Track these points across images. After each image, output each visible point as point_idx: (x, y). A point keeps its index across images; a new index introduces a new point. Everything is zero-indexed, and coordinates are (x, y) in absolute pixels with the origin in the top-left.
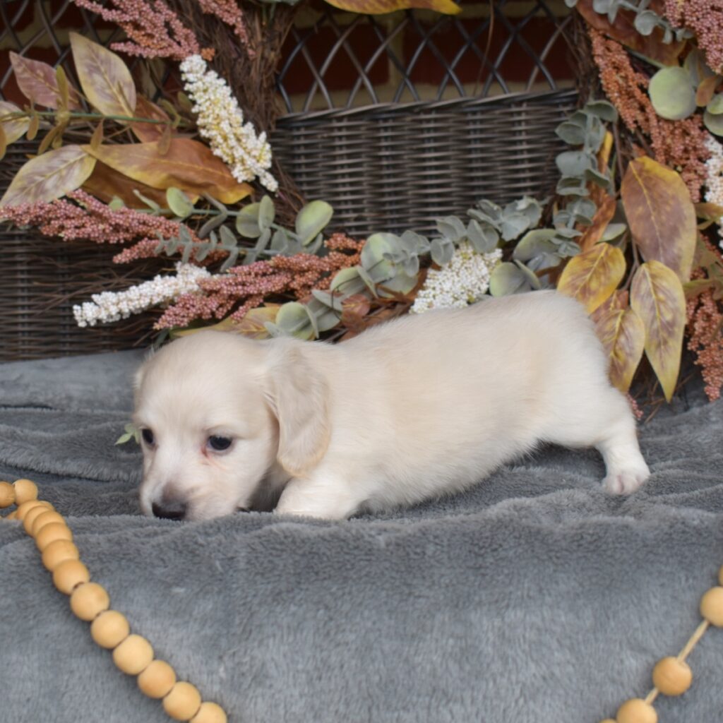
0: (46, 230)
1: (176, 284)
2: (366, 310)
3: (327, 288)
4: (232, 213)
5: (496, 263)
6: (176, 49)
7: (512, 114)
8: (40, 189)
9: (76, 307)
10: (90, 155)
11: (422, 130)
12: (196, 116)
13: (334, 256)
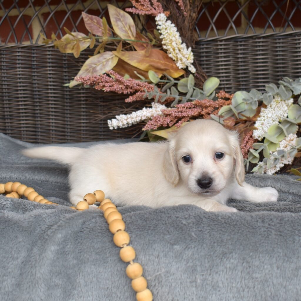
0: (97, 88)
1: (152, 112)
2: (234, 124)
3: (217, 114)
4: (176, 82)
5: (291, 104)
6: (153, 11)
7: (296, 40)
8: (94, 70)
9: (109, 121)
10: (116, 56)
11: (257, 46)
12: (161, 40)
13: (220, 101)
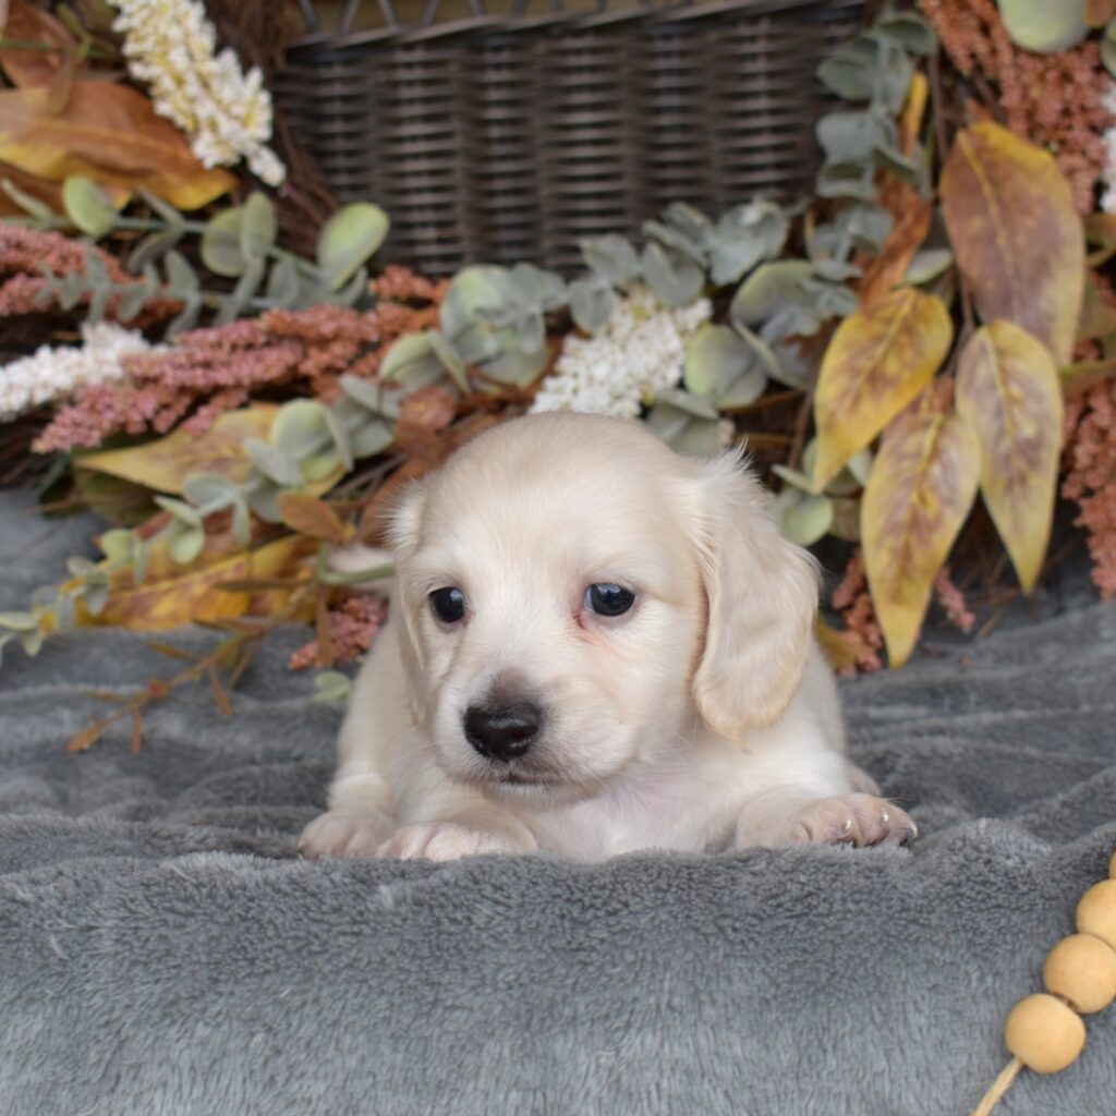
1: (80, 365)
2: (445, 417)
3: (374, 372)
4: (194, 227)
5: (700, 326)
7: (740, 40)
11: (567, 70)
12: (122, 38)
13: (388, 312)
